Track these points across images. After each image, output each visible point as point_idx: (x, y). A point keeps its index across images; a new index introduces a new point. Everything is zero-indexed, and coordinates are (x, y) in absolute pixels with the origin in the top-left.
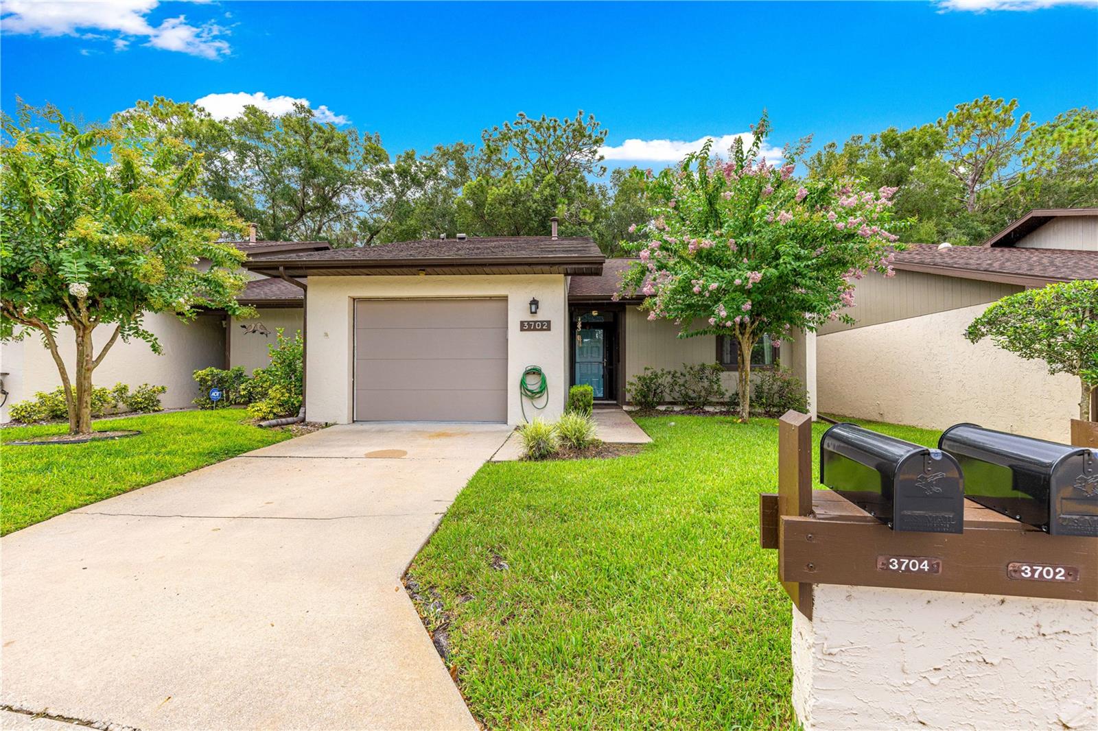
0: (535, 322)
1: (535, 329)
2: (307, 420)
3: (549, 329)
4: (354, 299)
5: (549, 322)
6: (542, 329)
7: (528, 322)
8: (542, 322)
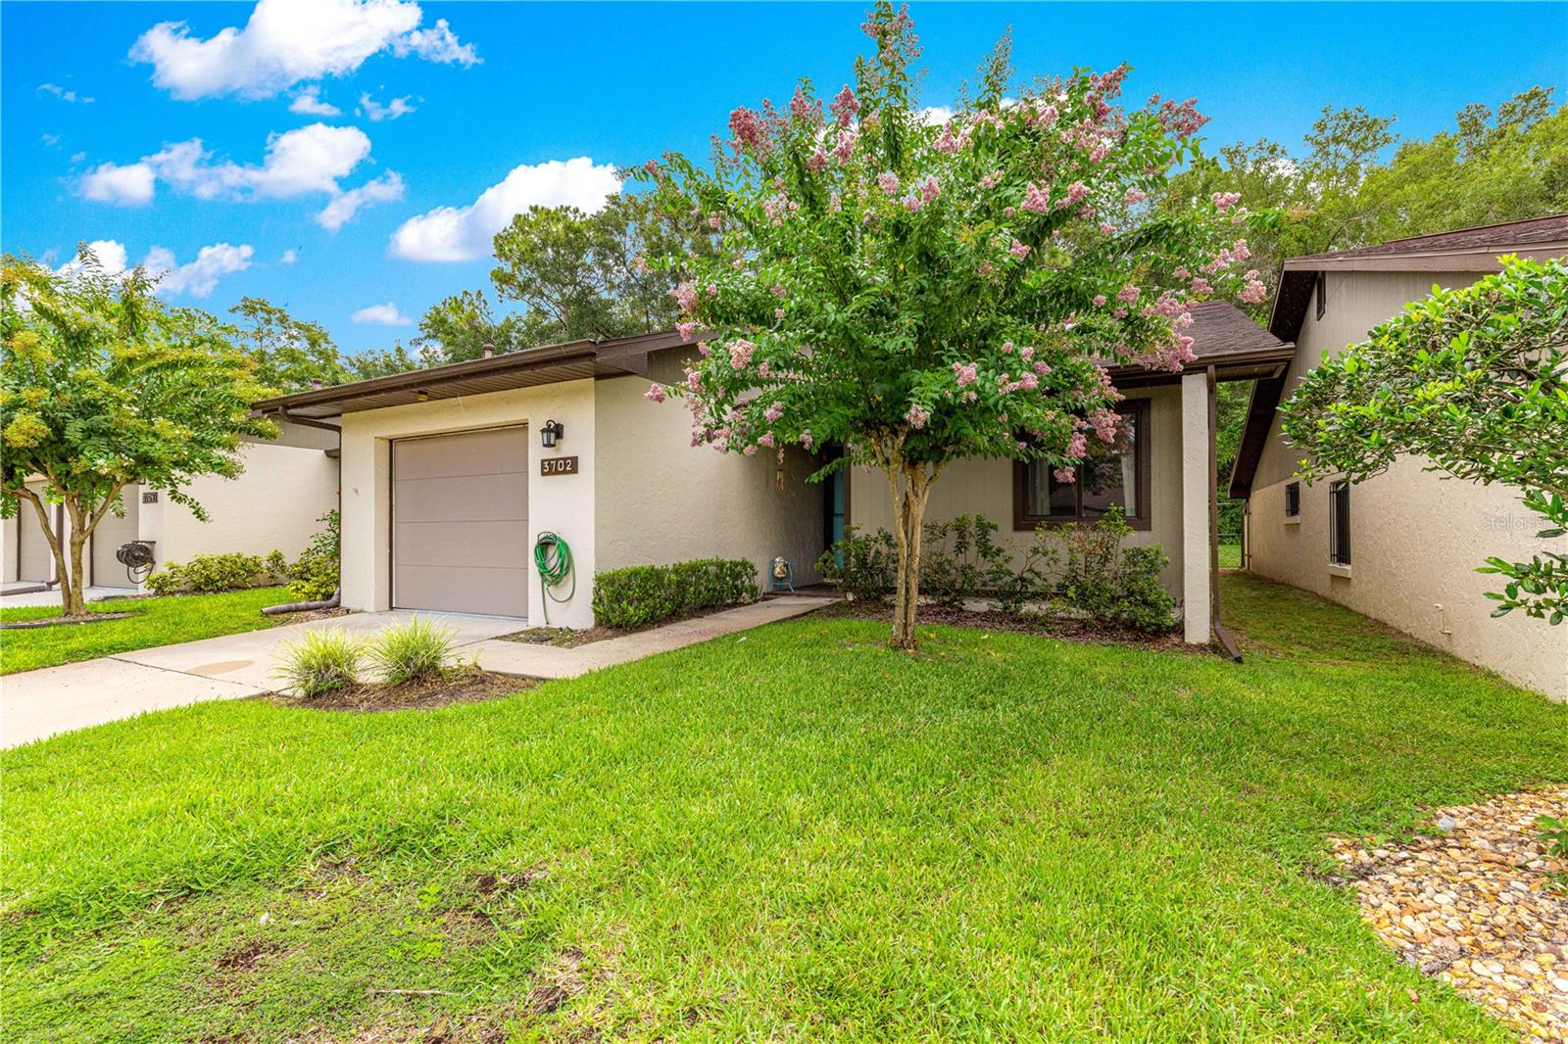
0: (557, 460)
1: (557, 473)
2: (342, 604)
3: (574, 470)
4: (391, 441)
5: (575, 460)
6: (565, 472)
7: (550, 460)
8: (565, 459)
